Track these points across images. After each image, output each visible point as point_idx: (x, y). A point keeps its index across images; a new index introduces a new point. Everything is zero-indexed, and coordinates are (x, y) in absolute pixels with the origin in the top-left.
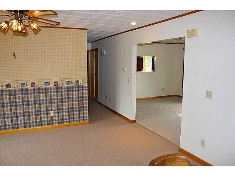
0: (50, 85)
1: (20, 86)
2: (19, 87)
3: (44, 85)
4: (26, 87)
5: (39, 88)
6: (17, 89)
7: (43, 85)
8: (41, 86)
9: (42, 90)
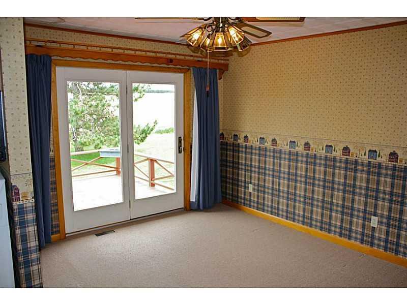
0: (379, 159)
1: (325, 150)
2: (321, 151)
3: (367, 157)
4: (334, 153)
5: (355, 160)
6: (318, 155)
7: (365, 155)
8: (360, 157)
9: (363, 165)
